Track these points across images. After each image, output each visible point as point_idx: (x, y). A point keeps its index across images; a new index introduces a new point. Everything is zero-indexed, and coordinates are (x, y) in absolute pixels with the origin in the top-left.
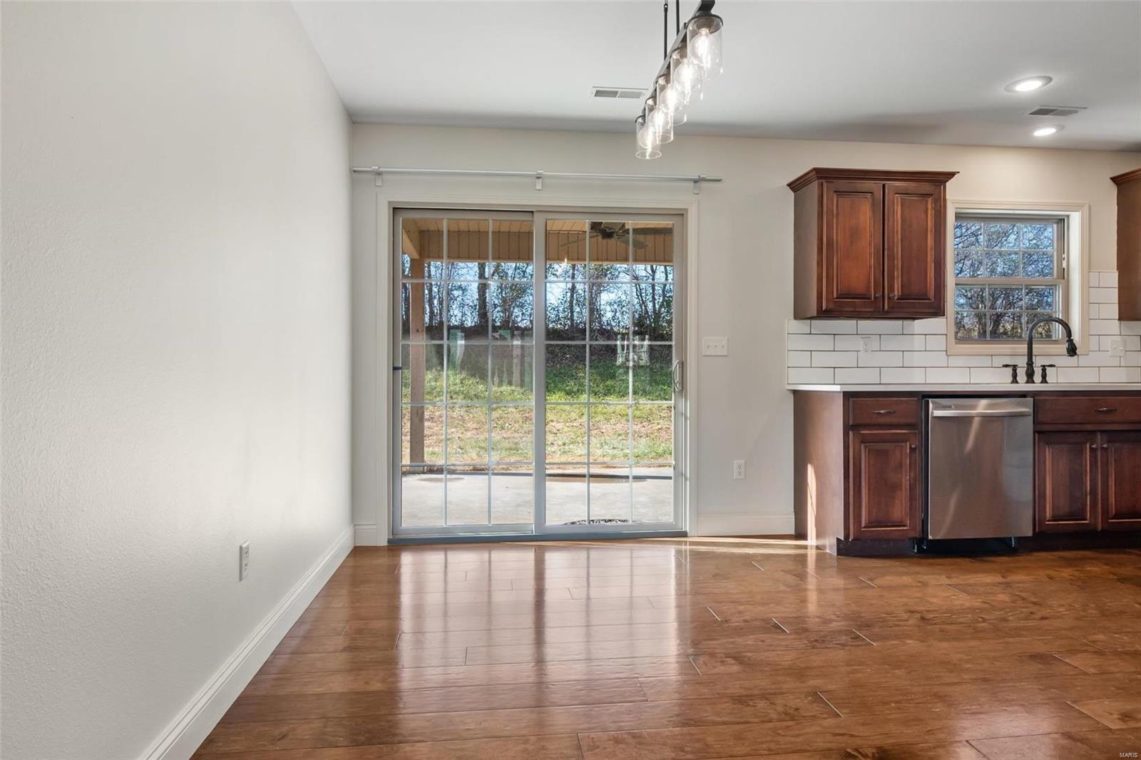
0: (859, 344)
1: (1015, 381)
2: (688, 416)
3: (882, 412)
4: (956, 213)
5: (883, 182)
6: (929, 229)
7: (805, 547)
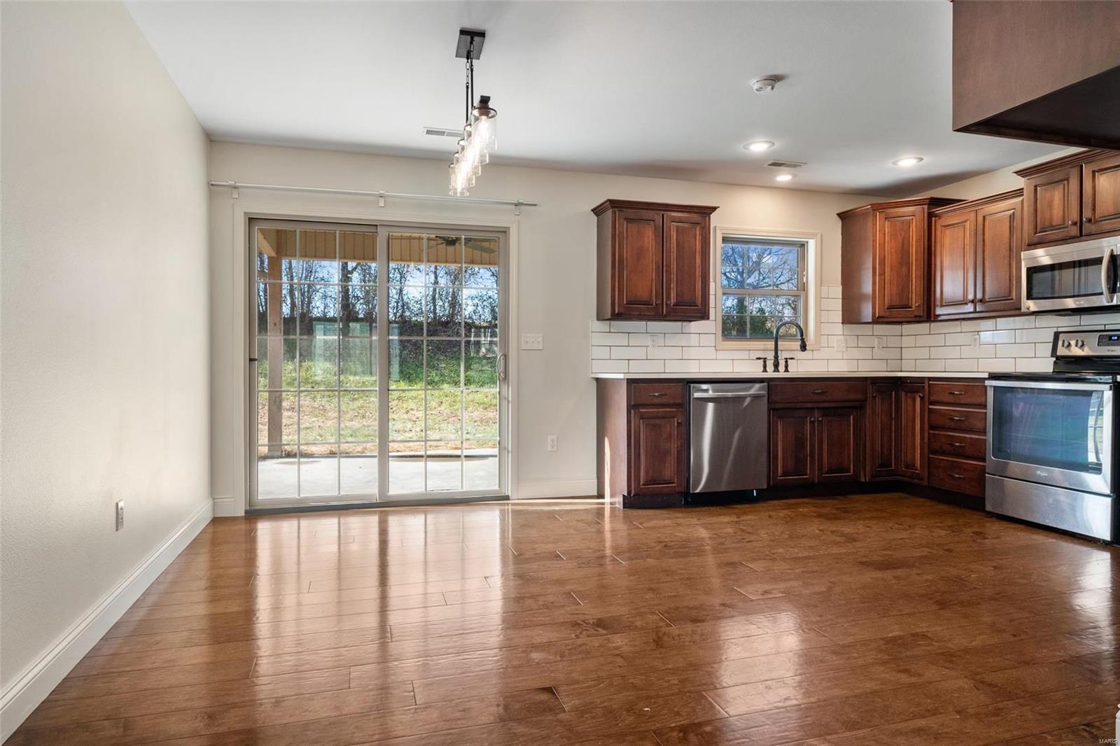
0: (648, 340)
1: (765, 370)
2: (510, 399)
3: (656, 394)
4: (723, 237)
5: (663, 212)
6: (697, 251)
7: (603, 504)
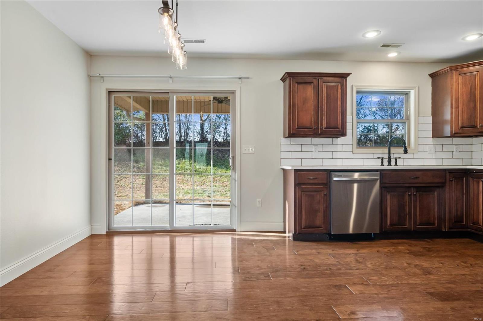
0: (313, 148)
1: (382, 164)
2: (236, 179)
3: (311, 178)
4: (357, 91)
5: (318, 78)
6: (339, 98)
7: (285, 237)
